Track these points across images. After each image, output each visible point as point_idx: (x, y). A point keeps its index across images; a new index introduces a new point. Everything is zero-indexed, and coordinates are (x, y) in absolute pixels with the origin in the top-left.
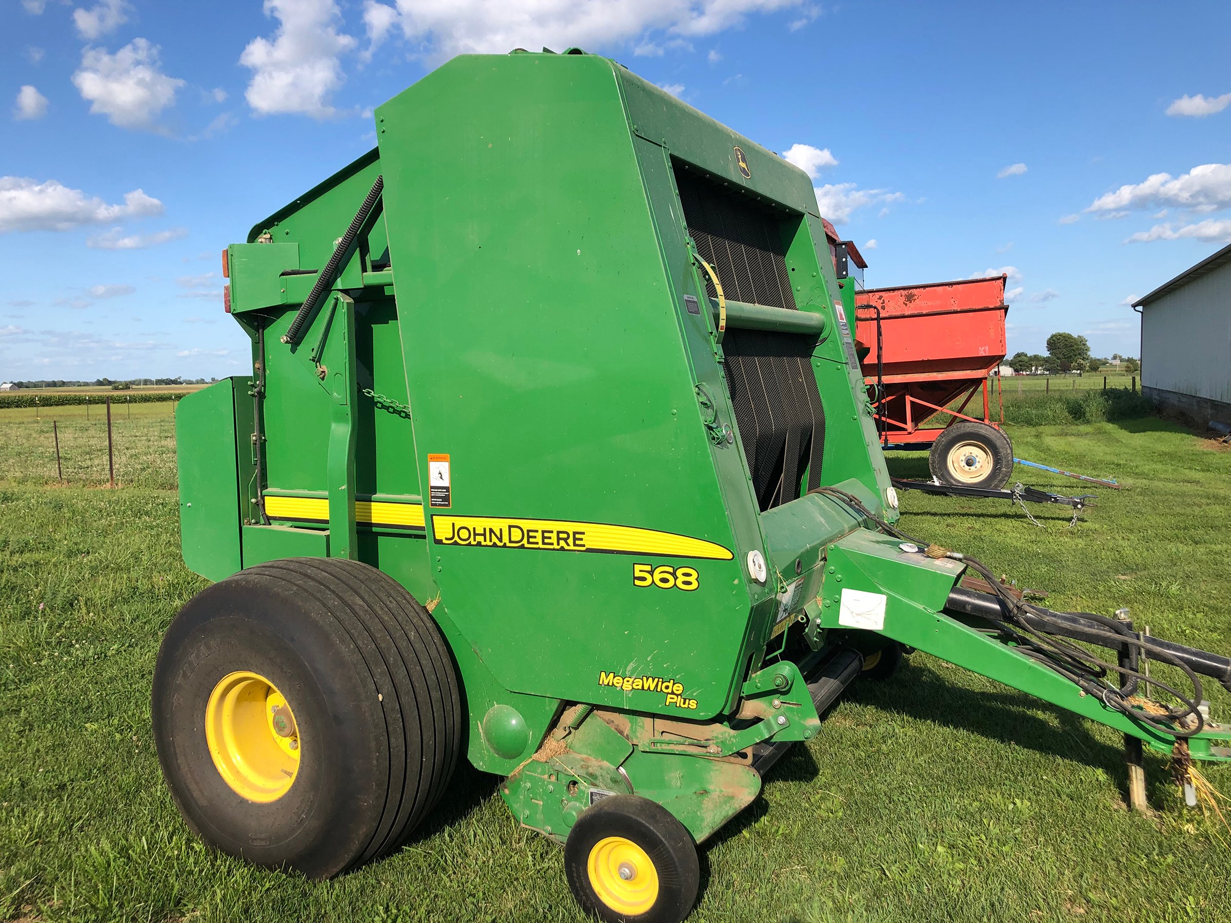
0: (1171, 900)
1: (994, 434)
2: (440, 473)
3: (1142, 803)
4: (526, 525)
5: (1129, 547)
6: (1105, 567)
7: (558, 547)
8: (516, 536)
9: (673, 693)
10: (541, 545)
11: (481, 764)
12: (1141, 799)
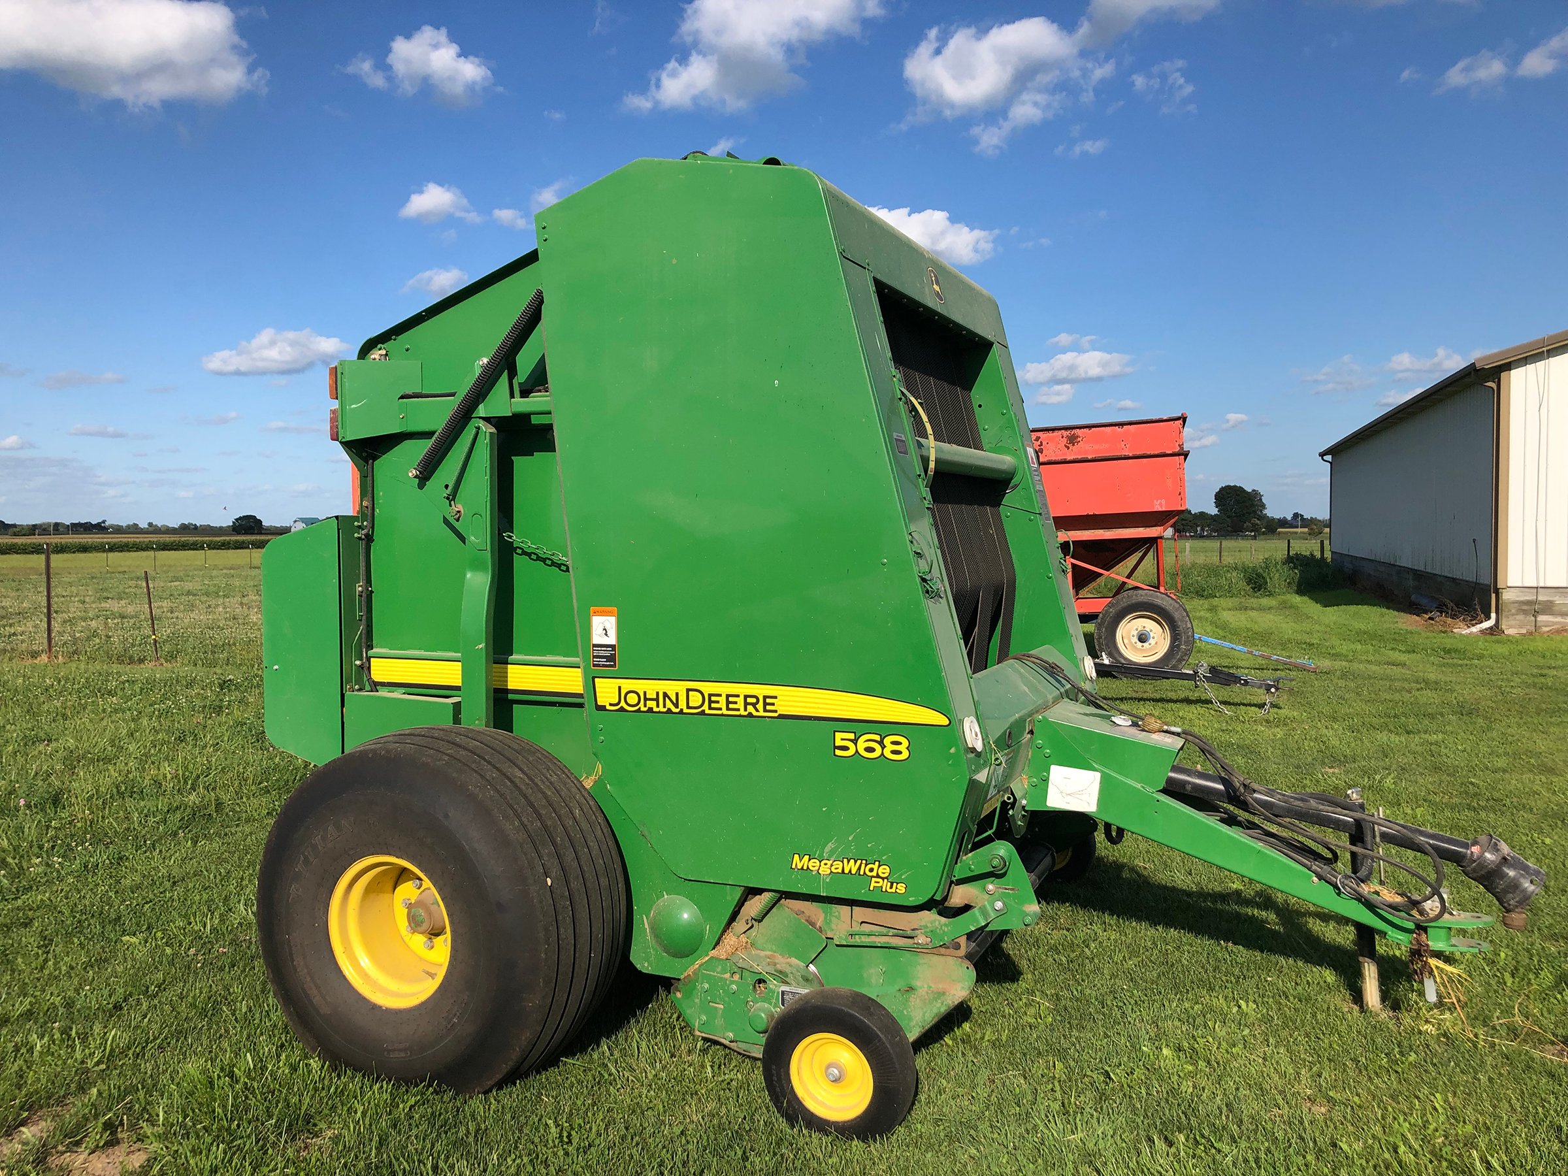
0: (1417, 1098)
1: (1171, 605)
2: (605, 629)
3: (1375, 1004)
4: (708, 688)
5: (1335, 734)
6: (1310, 759)
7: (746, 713)
8: (694, 701)
9: (878, 876)
10: (724, 711)
11: (646, 965)
12: (1374, 999)
